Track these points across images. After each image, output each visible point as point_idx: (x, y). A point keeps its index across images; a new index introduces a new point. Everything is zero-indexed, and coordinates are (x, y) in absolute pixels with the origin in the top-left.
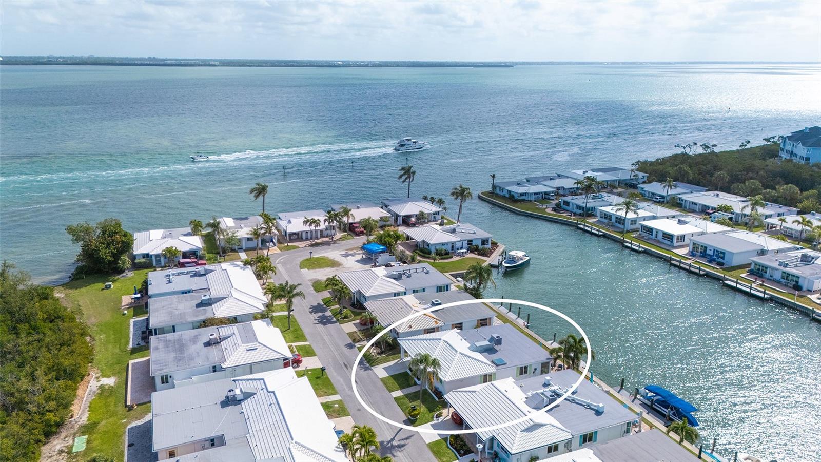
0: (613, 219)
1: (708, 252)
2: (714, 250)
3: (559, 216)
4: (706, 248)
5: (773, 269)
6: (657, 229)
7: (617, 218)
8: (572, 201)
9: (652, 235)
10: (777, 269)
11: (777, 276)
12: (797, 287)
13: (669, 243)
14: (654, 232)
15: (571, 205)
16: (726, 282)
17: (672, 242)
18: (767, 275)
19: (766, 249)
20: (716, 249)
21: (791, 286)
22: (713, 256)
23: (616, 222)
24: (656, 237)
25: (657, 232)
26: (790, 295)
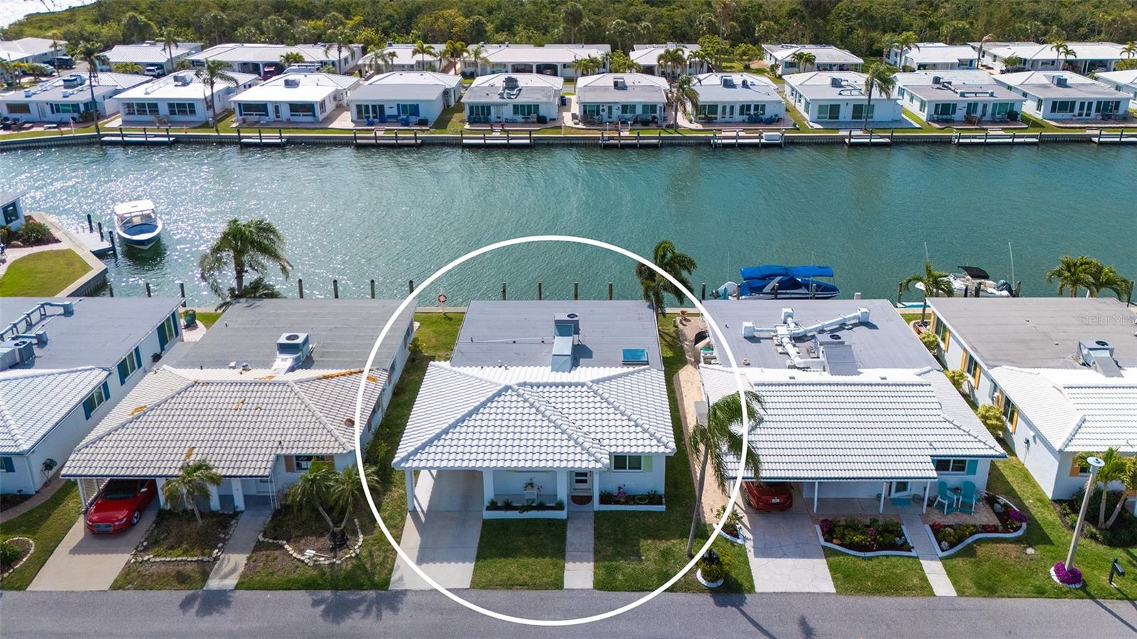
0: (164, 110)
1: (388, 112)
2: (398, 105)
3: (24, 135)
4: (382, 107)
5: (498, 105)
6: (276, 102)
7: (171, 105)
8: (33, 98)
9: (267, 115)
10: (506, 104)
11: (508, 113)
12: (542, 120)
13: (310, 119)
14: (271, 109)
15: (33, 108)
16: (464, 141)
17: (314, 115)
18: (493, 117)
19: (448, 87)
20: (401, 103)
21: (535, 120)
22: (399, 115)
23: (172, 113)
24: (278, 117)
25: (277, 108)
26: (552, 131)
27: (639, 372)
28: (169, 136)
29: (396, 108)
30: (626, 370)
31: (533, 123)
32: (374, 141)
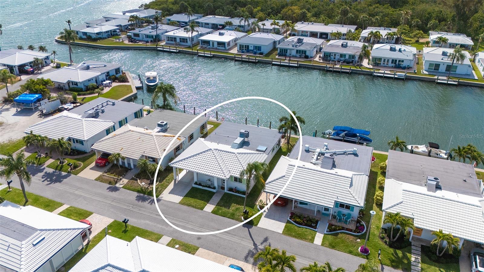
0: (178, 40)
1: (250, 48)
2: (254, 46)
3: (136, 45)
4: (248, 46)
5: (291, 50)
6: (213, 41)
7: (180, 39)
8: (141, 32)
9: (210, 45)
10: (294, 49)
11: (294, 53)
12: (307, 57)
13: (223, 48)
14: (211, 43)
15: (140, 35)
16: (273, 63)
17: (225, 47)
18: (288, 54)
19: (276, 40)
20: (255, 45)
21: (304, 57)
22: (254, 50)
23: (181, 41)
24: (213, 46)
25: (213, 43)
26: (307, 62)
27: (258, 154)
28: (176, 50)
29: (253, 47)
30: (256, 152)
31: (303, 58)
32: (241, 59)
